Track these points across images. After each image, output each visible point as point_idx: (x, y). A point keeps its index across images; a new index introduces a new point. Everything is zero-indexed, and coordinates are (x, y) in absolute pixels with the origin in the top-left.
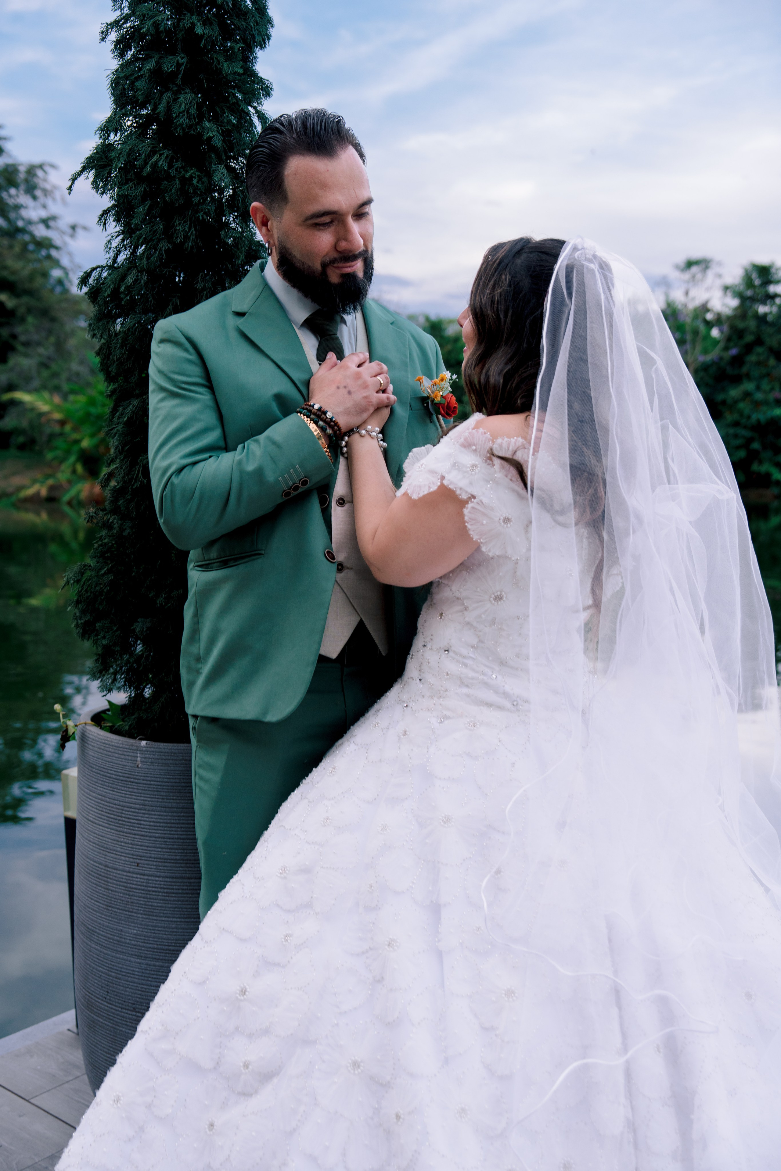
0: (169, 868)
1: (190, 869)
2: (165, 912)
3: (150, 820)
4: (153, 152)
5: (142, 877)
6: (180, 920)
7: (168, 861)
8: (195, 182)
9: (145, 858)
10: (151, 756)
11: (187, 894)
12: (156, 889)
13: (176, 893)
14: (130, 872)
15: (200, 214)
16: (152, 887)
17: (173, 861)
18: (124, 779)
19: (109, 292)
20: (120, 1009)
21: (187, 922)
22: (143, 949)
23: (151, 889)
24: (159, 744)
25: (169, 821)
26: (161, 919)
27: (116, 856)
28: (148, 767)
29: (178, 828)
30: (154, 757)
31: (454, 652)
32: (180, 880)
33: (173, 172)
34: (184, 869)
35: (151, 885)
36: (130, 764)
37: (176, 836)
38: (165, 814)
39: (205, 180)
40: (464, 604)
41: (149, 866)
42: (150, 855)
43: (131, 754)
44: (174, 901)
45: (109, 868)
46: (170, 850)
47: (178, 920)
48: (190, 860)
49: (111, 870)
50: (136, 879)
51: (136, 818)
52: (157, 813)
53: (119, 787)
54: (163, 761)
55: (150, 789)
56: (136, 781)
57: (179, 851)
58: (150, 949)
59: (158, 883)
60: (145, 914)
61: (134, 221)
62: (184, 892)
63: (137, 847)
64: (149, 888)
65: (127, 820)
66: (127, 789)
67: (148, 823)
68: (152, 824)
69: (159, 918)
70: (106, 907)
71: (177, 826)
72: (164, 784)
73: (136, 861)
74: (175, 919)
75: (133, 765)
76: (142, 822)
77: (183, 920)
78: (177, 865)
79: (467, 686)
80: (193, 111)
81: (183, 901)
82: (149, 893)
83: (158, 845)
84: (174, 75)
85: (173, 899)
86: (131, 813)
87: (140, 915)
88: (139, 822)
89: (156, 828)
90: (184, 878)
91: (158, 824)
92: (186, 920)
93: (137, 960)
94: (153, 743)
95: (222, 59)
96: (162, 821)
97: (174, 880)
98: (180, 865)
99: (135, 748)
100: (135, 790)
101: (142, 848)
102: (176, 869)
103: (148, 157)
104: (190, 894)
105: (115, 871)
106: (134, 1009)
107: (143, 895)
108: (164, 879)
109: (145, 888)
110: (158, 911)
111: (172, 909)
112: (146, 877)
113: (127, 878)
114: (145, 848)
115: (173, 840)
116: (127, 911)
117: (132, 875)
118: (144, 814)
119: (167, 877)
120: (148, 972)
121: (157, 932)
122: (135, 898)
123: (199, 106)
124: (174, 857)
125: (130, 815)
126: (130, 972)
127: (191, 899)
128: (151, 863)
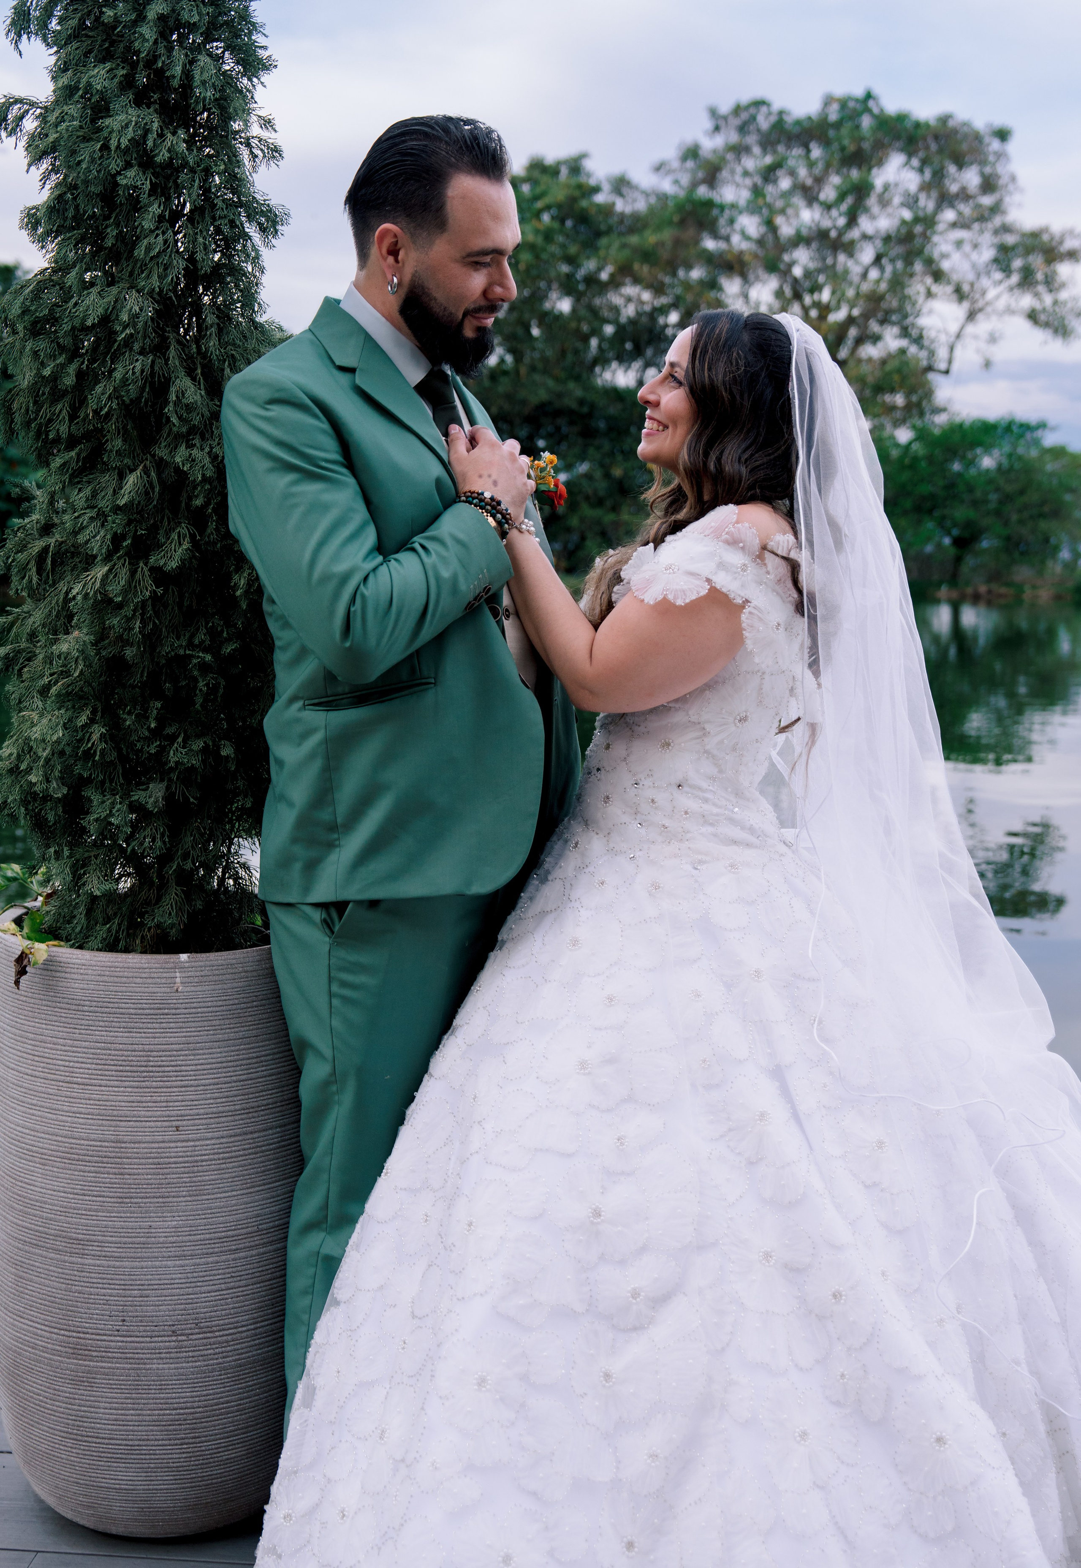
0: (226, 1124)
1: (253, 1120)
2: (220, 1186)
3: (197, 1062)
5: (185, 1144)
6: (242, 1192)
7: (224, 1114)
9: (189, 1117)
10: (198, 974)
11: (250, 1154)
12: (206, 1157)
13: (236, 1157)
14: (163, 1142)
16: (201, 1155)
17: (230, 1114)
18: (152, 1012)
20: (148, 1339)
21: (251, 1193)
22: (188, 1244)
23: (199, 1158)
24: (208, 954)
25: (224, 1059)
26: (215, 1196)
27: (138, 1124)
28: (193, 989)
29: (237, 1066)
30: (202, 973)
31: (690, 786)
32: (240, 1138)
34: (245, 1121)
35: (200, 1152)
36: (163, 990)
37: (234, 1078)
38: (218, 1050)
40: (704, 729)
41: (196, 1128)
42: (197, 1111)
43: (165, 975)
44: (233, 1167)
45: (125, 1143)
46: (227, 1099)
47: (239, 1192)
48: (253, 1108)
49: (128, 1145)
50: (176, 1150)
51: (173, 1063)
52: (206, 1051)
53: (141, 1025)
54: (216, 978)
55: (197, 1019)
56: (174, 1011)
57: (239, 1098)
58: (200, 1242)
59: (209, 1147)
60: (190, 1196)
62: (246, 1152)
63: (176, 1104)
64: (196, 1158)
65: (157, 1069)
66: (157, 1025)
67: (194, 1068)
68: (199, 1067)
69: (212, 1197)
70: (119, 1200)
71: (235, 1063)
72: (218, 1009)
73: (174, 1123)
74: (234, 1193)
75: (169, 990)
76: (183, 1068)
77: (245, 1191)
78: (237, 1118)
79: (712, 825)
81: (245, 1166)
82: (195, 1164)
83: (209, 1096)
85: (231, 1165)
86: (164, 1058)
87: (182, 1199)
88: (178, 1068)
89: (205, 1072)
90: (246, 1134)
91: (209, 1066)
92: (250, 1190)
93: (178, 1262)
94: (199, 955)
96: (214, 1061)
97: (232, 1139)
98: (240, 1117)
99: (172, 965)
100: (172, 1025)
101: (183, 1103)
102: (235, 1123)
104: (253, 1154)
105: (137, 1145)
106: (173, 1332)
107: (186, 1170)
108: (218, 1141)
109: (190, 1159)
110: (211, 1186)
111: (230, 1180)
112: (192, 1143)
113: (159, 1150)
114: (189, 1103)
115: (230, 1085)
116: (160, 1197)
117: (167, 1145)
118: (186, 1055)
119: (223, 1137)
120: (195, 1274)
121: (210, 1216)
122: (174, 1176)
124: (232, 1108)
125: (162, 1061)
126: (166, 1282)
127: (255, 1161)
128: (200, 1121)
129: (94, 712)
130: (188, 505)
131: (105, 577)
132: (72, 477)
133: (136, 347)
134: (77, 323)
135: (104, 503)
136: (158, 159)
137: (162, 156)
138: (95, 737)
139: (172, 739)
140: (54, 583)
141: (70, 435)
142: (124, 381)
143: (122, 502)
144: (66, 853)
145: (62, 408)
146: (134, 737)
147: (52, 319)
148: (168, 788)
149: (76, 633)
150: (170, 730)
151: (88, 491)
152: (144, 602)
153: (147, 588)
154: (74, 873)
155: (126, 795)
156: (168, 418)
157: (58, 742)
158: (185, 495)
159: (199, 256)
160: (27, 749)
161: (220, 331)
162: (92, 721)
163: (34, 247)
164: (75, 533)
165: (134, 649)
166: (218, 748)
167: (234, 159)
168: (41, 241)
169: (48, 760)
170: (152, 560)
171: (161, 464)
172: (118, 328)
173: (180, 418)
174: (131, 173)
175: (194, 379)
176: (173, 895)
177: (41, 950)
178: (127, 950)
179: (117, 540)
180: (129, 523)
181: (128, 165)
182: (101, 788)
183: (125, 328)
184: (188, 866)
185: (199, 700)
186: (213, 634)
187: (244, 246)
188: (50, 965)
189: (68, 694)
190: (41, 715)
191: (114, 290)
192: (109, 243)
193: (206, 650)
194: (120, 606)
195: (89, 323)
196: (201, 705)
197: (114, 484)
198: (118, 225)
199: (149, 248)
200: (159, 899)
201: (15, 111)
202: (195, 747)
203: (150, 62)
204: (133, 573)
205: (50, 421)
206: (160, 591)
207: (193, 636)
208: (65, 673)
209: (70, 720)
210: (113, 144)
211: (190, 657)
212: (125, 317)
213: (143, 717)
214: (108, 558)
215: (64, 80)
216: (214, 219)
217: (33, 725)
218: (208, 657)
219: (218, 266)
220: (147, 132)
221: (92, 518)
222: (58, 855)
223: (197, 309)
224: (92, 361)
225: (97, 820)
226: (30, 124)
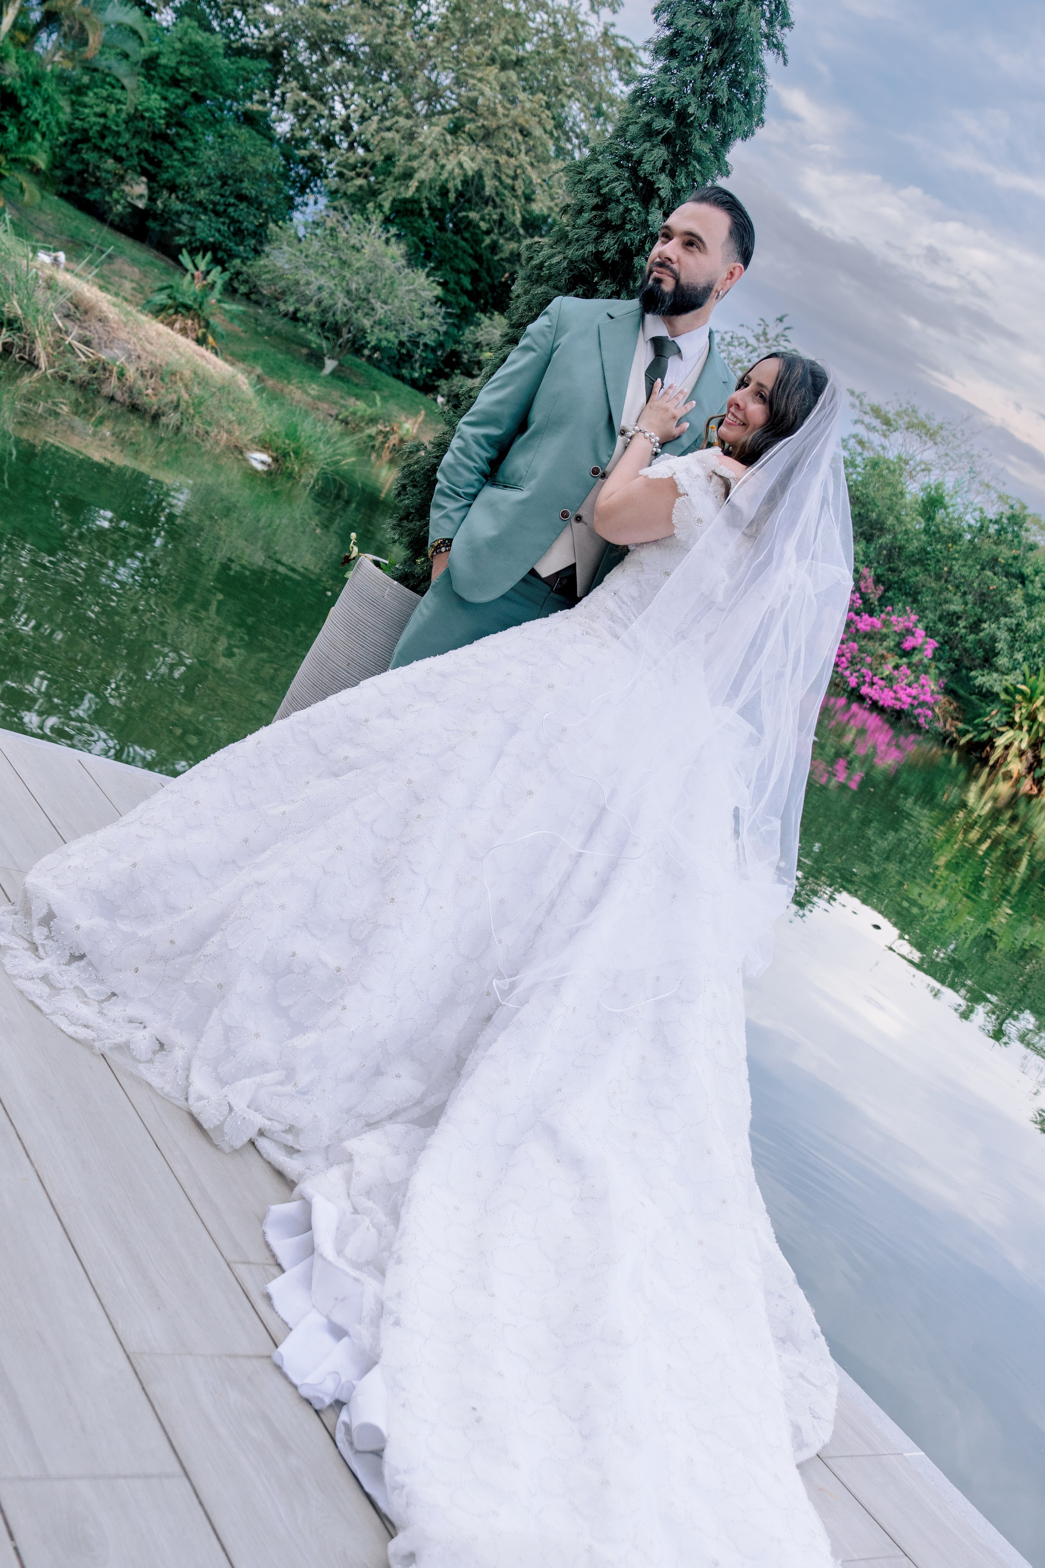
4: (617, 179)
5: (347, 674)
8: (633, 213)
9: (356, 662)
10: (397, 595)
15: (626, 239)
19: (537, 262)
31: (618, 596)
33: (622, 200)
38: (384, 638)
39: (643, 215)
40: (642, 569)
42: (359, 661)
54: (402, 601)
56: (377, 606)
61: (578, 221)
63: (355, 652)
66: (369, 609)
67: (370, 639)
68: (372, 640)
72: (394, 617)
76: (366, 636)
79: (613, 621)
80: (659, 164)
83: (368, 657)
84: (659, 133)
89: (373, 645)
91: (376, 643)
94: (401, 585)
95: (697, 137)
99: (390, 584)
100: (373, 613)
103: (612, 181)
113: (337, 670)
114: (359, 655)
123: (665, 163)
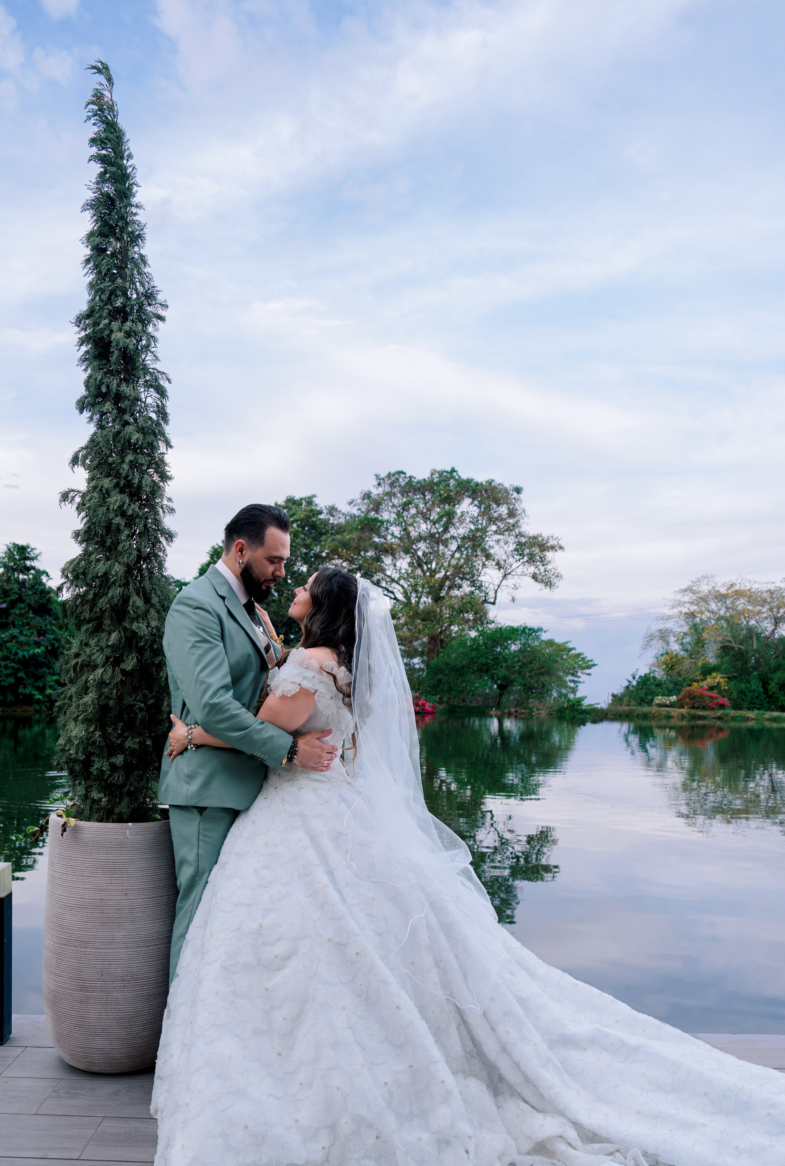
0: (145, 893)
3: (134, 867)
5: (129, 901)
7: (145, 889)
9: (131, 890)
10: (135, 830)
12: (137, 907)
13: (149, 907)
14: (120, 900)
17: (147, 889)
18: (117, 846)
20: (112, 983)
22: (129, 942)
23: (135, 907)
24: (139, 823)
25: (145, 866)
26: (141, 923)
27: (110, 892)
28: (134, 837)
29: (150, 869)
30: (138, 831)
32: (151, 899)
34: (153, 892)
35: (135, 905)
36: (121, 837)
37: (149, 874)
38: (143, 863)
42: (134, 887)
43: (122, 832)
45: (104, 900)
46: (146, 883)
47: (150, 922)
48: (156, 887)
49: (106, 901)
50: (125, 903)
51: (125, 867)
52: (138, 863)
53: (112, 852)
54: (143, 833)
55: (135, 850)
56: (126, 846)
57: (151, 883)
59: (139, 903)
60: (130, 923)
62: (154, 905)
63: (126, 884)
64: (133, 907)
65: (118, 870)
66: (119, 852)
67: (133, 869)
68: (135, 869)
70: (102, 924)
72: (143, 846)
73: (125, 892)
74: (148, 922)
75: (124, 837)
76: (129, 869)
77: (153, 921)
82: (133, 909)
83: (139, 881)
85: (147, 910)
86: (121, 865)
87: (127, 924)
88: (127, 870)
89: (138, 871)
90: (154, 897)
91: (139, 869)
92: (155, 921)
93: (125, 950)
96: (141, 867)
97: (148, 900)
98: (151, 890)
99: (125, 828)
100: (125, 852)
101: (129, 884)
105: (109, 901)
106: (122, 979)
107: (129, 912)
108: (142, 900)
109: (131, 907)
110: (139, 919)
111: (147, 916)
112: (131, 901)
113: (118, 903)
114: (131, 884)
116: (118, 923)
117: (122, 901)
118: (130, 864)
119: (144, 898)
120: (134, 955)
122: (124, 914)
124: (148, 886)
125: (120, 867)
126: (120, 958)
128: (135, 892)
129: (96, 726)
130: (136, 645)
131: (102, 673)
132: (90, 634)
133: (117, 584)
134: (94, 575)
135: (103, 644)
136: (128, 514)
137: (130, 512)
138: (96, 736)
139: (127, 738)
140: (80, 677)
141: (90, 617)
142: (112, 597)
143: (110, 644)
144: (83, 783)
145: (87, 607)
146: (111, 738)
147: (84, 574)
148: (125, 757)
149: (90, 694)
150: (126, 734)
151: (96, 640)
152: (117, 683)
153: (119, 677)
154: (86, 791)
155: (108, 759)
156: (129, 612)
157: (81, 738)
158: (135, 641)
159: (142, 550)
160: (69, 741)
161: (150, 578)
162: (95, 730)
163: (78, 545)
164: (90, 656)
165: (113, 701)
166: (145, 741)
167: (156, 513)
168: (81, 543)
169: (77, 745)
170: (121, 666)
171: (125, 629)
172: (111, 577)
173: (134, 611)
174: (118, 519)
175: (139, 597)
176: (126, 801)
177: (73, 821)
178: (106, 822)
179: (107, 658)
180: (112, 652)
181: (116, 516)
182: (98, 756)
183: (113, 576)
184: (132, 789)
185: (138, 722)
186: (145, 696)
187: (159, 546)
188: (75, 828)
189: (86, 719)
190: (75, 728)
191: (109, 563)
192: (108, 544)
193: (141, 702)
194: (108, 684)
195: (99, 575)
196: (140, 724)
197: (106, 637)
198: (111, 538)
199: (124, 547)
200: (120, 802)
201: (72, 494)
202: (136, 741)
203: (126, 477)
204: (114, 671)
205: (82, 612)
206: (124, 678)
207: (136, 697)
208: (83, 712)
209: (87, 730)
210: (111, 508)
211: (134, 705)
212: (113, 573)
213: (115, 729)
214: (103, 666)
215: (93, 484)
216: (148, 535)
217: (72, 731)
218: (142, 705)
219: (149, 553)
220: (124, 503)
221: (98, 650)
222: (80, 784)
223: (140, 570)
224: (100, 589)
225: (97, 769)
226: (78, 499)
